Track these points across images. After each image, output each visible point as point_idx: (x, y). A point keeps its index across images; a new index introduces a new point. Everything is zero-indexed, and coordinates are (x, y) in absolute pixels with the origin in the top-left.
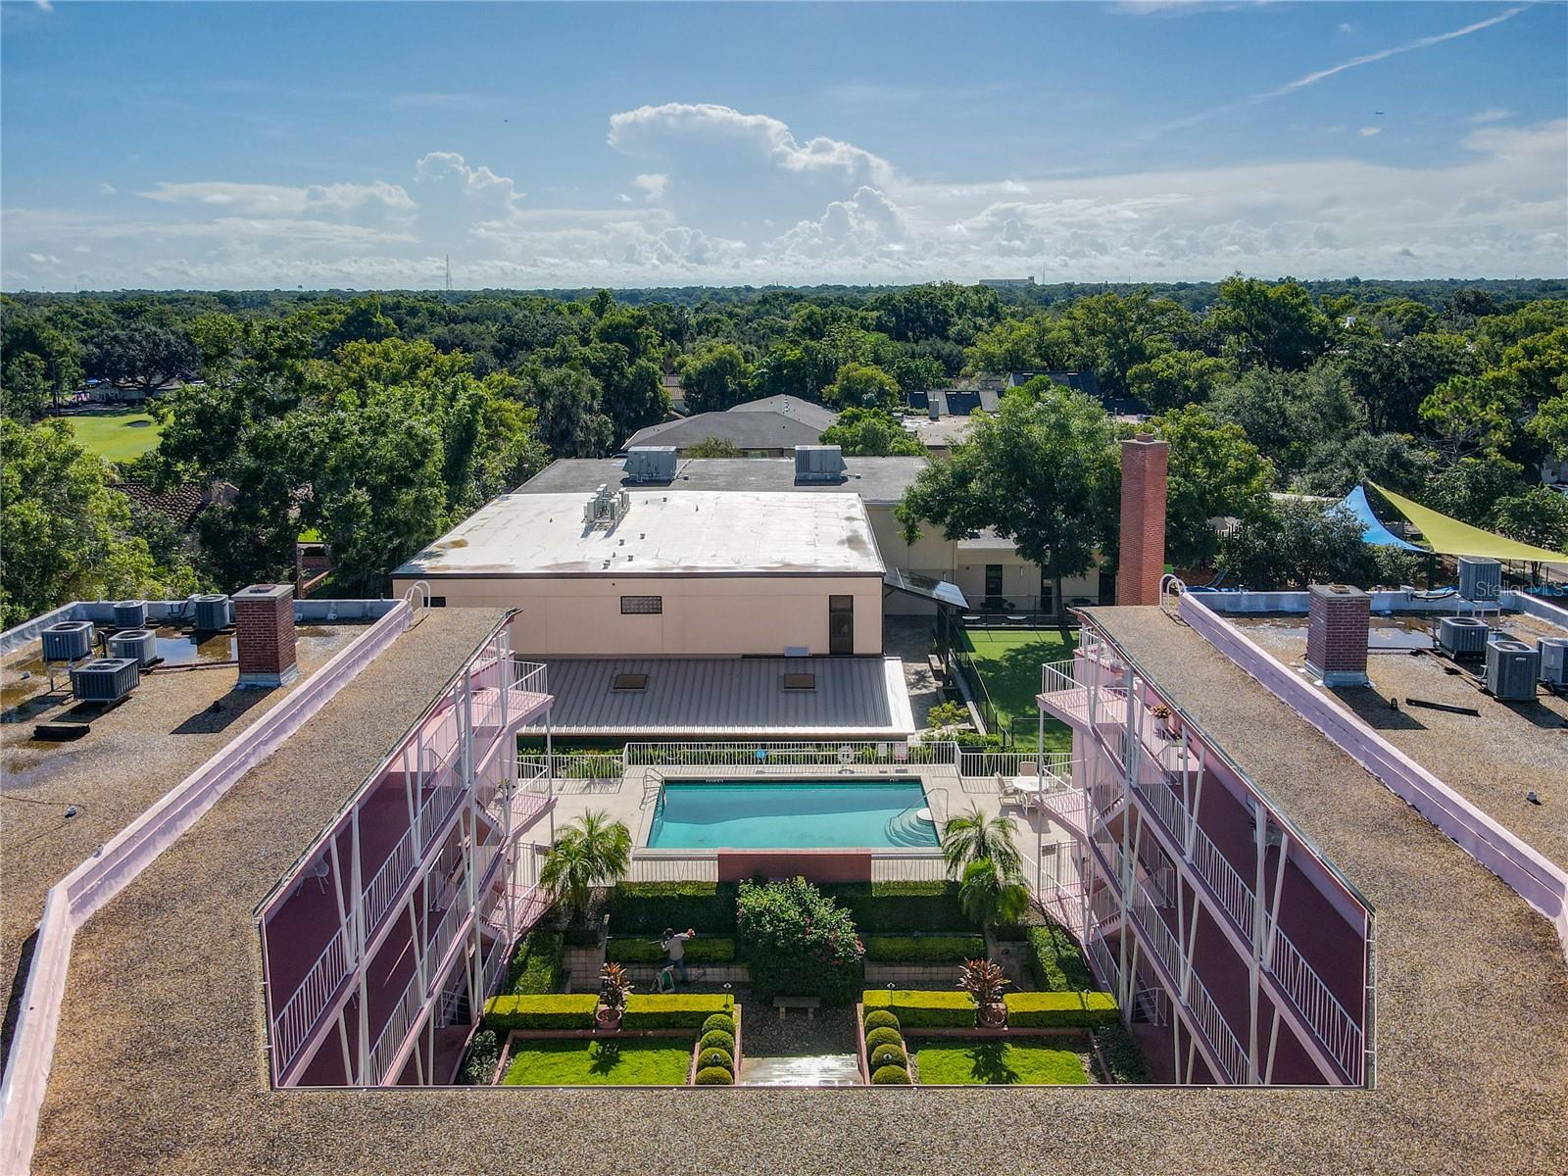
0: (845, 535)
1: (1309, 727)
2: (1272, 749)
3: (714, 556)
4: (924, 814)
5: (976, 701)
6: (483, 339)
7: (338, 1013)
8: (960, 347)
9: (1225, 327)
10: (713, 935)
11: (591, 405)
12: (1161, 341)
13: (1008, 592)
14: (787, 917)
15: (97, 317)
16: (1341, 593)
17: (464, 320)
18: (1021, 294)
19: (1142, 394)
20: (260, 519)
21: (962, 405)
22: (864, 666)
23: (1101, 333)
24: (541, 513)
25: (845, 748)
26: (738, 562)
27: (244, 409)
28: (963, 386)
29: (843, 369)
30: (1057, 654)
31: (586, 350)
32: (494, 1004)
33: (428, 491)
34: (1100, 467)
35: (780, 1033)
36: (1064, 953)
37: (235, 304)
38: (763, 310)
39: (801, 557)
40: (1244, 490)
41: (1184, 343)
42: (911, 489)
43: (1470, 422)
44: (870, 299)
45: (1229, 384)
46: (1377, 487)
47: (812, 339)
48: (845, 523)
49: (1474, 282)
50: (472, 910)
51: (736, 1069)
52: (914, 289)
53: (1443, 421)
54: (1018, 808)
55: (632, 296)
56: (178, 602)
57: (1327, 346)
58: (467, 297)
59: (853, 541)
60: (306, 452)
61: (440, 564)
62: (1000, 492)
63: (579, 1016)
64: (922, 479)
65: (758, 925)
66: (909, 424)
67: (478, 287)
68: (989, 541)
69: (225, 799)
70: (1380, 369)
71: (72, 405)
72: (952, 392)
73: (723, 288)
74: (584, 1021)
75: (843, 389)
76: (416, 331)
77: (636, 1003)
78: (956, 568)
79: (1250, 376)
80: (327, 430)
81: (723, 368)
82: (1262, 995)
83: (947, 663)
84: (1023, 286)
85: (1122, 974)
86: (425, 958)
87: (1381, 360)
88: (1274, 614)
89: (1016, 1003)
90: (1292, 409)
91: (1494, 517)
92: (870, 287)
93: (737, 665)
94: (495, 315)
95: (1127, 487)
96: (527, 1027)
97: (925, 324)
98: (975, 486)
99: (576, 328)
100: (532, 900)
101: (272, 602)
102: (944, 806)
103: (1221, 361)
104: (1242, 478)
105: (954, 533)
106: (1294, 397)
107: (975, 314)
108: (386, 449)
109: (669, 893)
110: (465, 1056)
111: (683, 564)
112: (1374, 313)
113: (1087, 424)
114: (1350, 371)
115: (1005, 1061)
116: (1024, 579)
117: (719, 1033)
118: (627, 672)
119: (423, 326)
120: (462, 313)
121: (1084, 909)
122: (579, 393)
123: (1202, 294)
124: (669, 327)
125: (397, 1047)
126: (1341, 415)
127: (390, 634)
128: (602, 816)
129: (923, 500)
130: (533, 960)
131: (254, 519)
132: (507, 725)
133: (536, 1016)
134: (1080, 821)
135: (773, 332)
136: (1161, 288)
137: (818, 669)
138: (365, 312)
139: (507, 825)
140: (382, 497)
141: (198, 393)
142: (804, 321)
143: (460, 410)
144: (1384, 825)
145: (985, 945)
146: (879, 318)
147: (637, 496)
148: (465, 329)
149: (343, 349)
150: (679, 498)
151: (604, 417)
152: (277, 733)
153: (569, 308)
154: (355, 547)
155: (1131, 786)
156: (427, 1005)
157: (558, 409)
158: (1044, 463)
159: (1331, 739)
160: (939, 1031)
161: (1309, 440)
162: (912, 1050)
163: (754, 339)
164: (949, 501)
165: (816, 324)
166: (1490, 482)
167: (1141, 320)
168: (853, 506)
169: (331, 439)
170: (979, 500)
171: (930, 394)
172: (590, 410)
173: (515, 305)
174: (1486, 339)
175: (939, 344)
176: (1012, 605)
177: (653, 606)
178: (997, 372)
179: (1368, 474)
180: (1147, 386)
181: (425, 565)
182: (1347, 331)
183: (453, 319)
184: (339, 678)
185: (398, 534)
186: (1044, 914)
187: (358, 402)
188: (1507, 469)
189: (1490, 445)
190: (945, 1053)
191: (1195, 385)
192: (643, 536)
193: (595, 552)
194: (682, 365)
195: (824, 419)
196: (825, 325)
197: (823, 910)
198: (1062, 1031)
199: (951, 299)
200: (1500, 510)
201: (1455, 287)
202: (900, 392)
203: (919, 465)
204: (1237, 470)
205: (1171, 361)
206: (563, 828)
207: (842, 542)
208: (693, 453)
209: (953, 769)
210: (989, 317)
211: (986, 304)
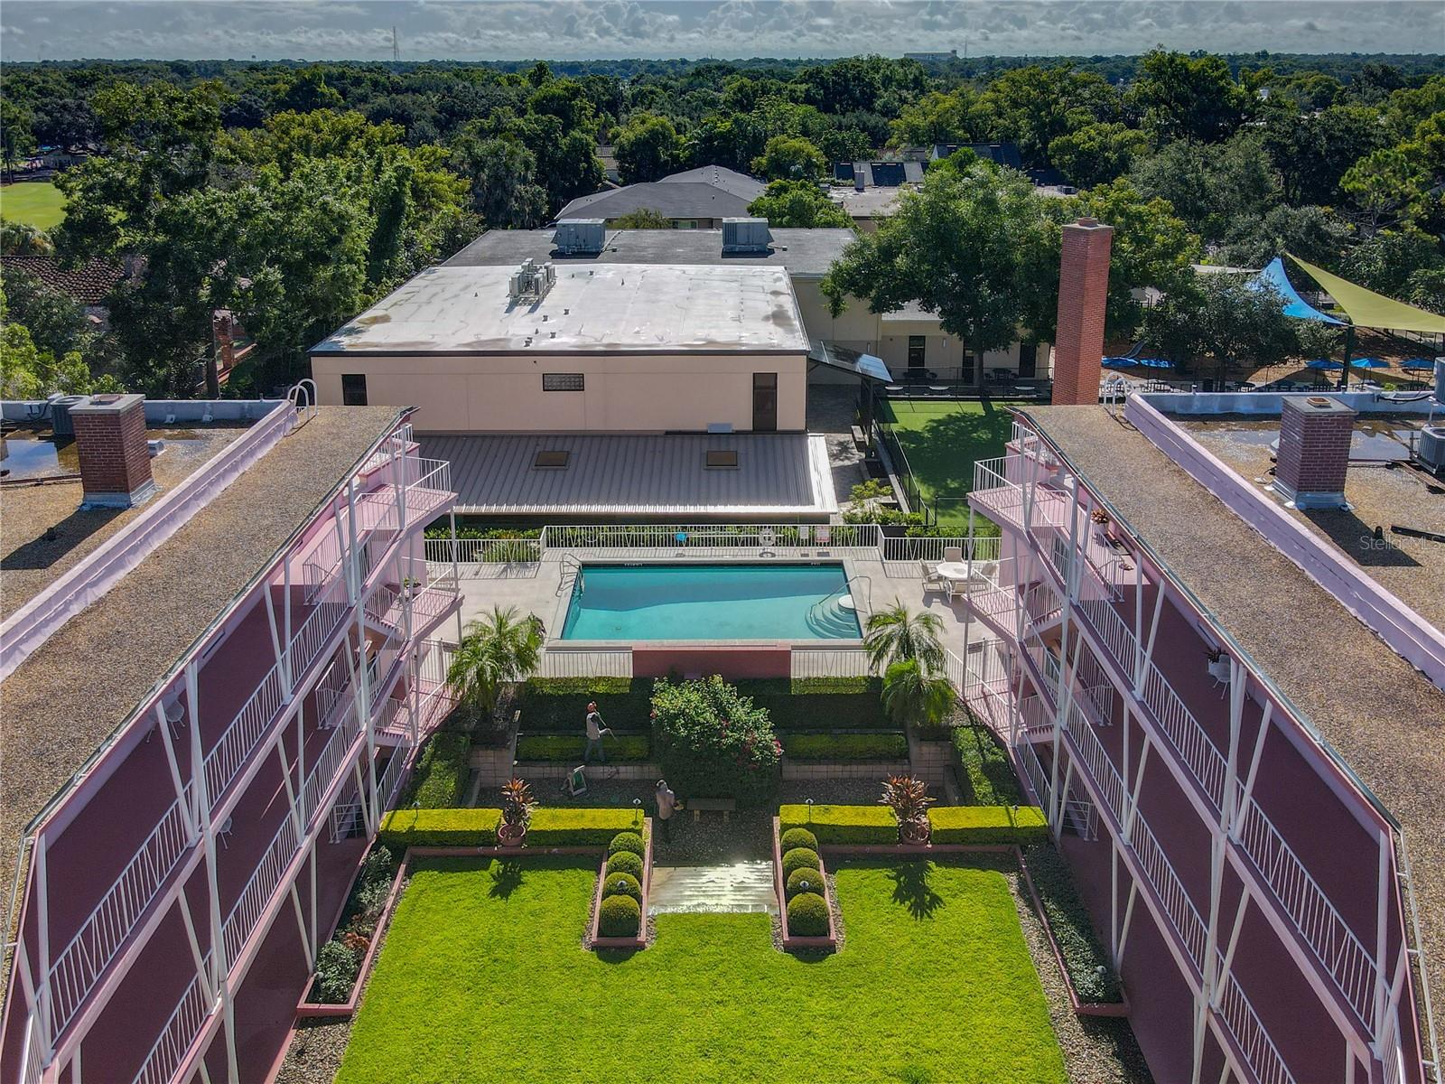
0: (770, 310)
1: (1284, 560)
2: (1246, 590)
3: (638, 332)
4: (846, 601)
5: (898, 474)
6: (424, 109)
7: (177, 892)
8: (886, 120)
9: (1145, 100)
10: (626, 732)
11: (525, 177)
12: (1082, 113)
13: (930, 364)
14: (702, 720)
15: (51, 85)
16: (1320, 406)
17: (407, 90)
18: (944, 68)
19: (1062, 165)
20: (168, 297)
21: (889, 176)
22: (787, 442)
23: (1024, 105)
24: (467, 287)
25: (767, 531)
26: (662, 340)
27: (153, 183)
28: (887, 157)
29: (771, 141)
30: (978, 426)
31: (520, 122)
32: (390, 821)
33: (346, 268)
34: (1027, 242)
35: (693, 836)
36: (990, 758)
37: (189, 73)
38: (697, 82)
39: (726, 333)
40: (1170, 264)
41: (1104, 114)
42: (837, 264)
43: (1389, 195)
44: (799, 72)
45: (1149, 156)
46: (1295, 259)
47: (742, 111)
48: (769, 297)
49: (1375, 56)
50: (364, 728)
51: (644, 893)
52: (842, 62)
53: (1363, 194)
54: (942, 595)
55: (572, 68)
56: (38, 403)
57: (1243, 118)
58: (413, 68)
59: (778, 317)
60: (214, 229)
61: (361, 341)
62: (926, 267)
63: (480, 833)
64: (848, 253)
65: (672, 728)
66: (835, 195)
67: (424, 59)
68: (912, 313)
69: (33, 660)
70: (1297, 142)
71: (26, 171)
72: (877, 163)
73: (659, 61)
74: (485, 838)
75: (771, 160)
76: (360, 101)
77: (541, 819)
78: (879, 339)
79: (1171, 149)
80: (236, 207)
81: (656, 138)
82: (1228, 867)
83: (871, 433)
84: (945, 59)
85: (1053, 790)
86: (302, 796)
87: (1300, 132)
88: (1229, 416)
89: (940, 819)
90: (1211, 181)
91: (1410, 288)
92: (800, 61)
93: (660, 440)
94: (437, 85)
95: (1066, 272)
96: (425, 844)
97: (852, 97)
98: (900, 261)
99: (514, 98)
100: (440, 697)
101: (115, 417)
102: (866, 592)
103: (1142, 133)
104: (1168, 253)
105: (879, 307)
106: (1214, 169)
107: (900, 87)
108: (301, 223)
109: (581, 691)
110: (359, 876)
111: (605, 341)
112: (1285, 85)
113: (1015, 199)
114: (1269, 143)
115: (928, 882)
116: (946, 352)
117: (626, 855)
118: (549, 448)
119: (366, 96)
120: (406, 83)
121: (1011, 712)
122: (513, 164)
123: (1117, 67)
124: (605, 98)
125: (264, 901)
126: (1259, 186)
127: (267, 440)
128: (512, 612)
129: (848, 274)
130: (437, 766)
131: (162, 296)
132: (405, 529)
133: (433, 833)
134: (1010, 624)
135: (705, 104)
136: (1079, 62)
137: (740, 446)
138: (310, 82)
139: (408, 629)
140: (296, 274)
141: (105, 166)
142: (734, 93)
143: (386, 182)
144: (1392, 699)
145: (907, 743)
146: (807, 90)
147: (562, 270)
148: (407, 99)
149: (272, 120)
150: (606, 271)
151: (538, 188)
152: (110, 571)
153: (508, 79)
154: (267, 326)
155: (1071, 603)
156: (306, 843)
157: (492, 180)
158: (969, 238)
159: (1313, 578)
160: (858, 848)
161: (1228, 211)
162: (830, 870)
163: (687, 110)
164: (873, 275)
165: (746, 96)
166: (1406, 254)
167: (1064, 92)
168: (779, 279)
169: (241, 215)
170: (905, 274)
171: (856, 166)
172: (524, 181)
173: (456, 75)
174: (1398, 111)
175: (865, 116)
176: (934, 375)
177: (575, 383)
178: (921, 144)
179: (1286, 246)
180: (1067, 157)
181: (344, 341)
182: (1264, 103)
183: (397, 89)
184: (197, 497)
185: (314, 311)
186: (969, 713)
187: (281, 176)
188: (1425, 241)
189: (1408, 218)
190: (865, 873)
191: (1115, 157)
192: (567, 312)
193: (519, 329)
194: (616, 136)
195: (753, 190)
196: (755, 96)
197: (740, 712)
198: (988, 848)
199: (878, 73)
200: (1416, 282)
201: (1356, 61)
202: (826, 163)
203: (845, 238)
204: (1164, 245)
205: (1093, 132)
206: (472, 624)
207: (767, 318)
208: (622, 224)
209: (877, 551)
210: (913, 90)
211: (911, 77)
